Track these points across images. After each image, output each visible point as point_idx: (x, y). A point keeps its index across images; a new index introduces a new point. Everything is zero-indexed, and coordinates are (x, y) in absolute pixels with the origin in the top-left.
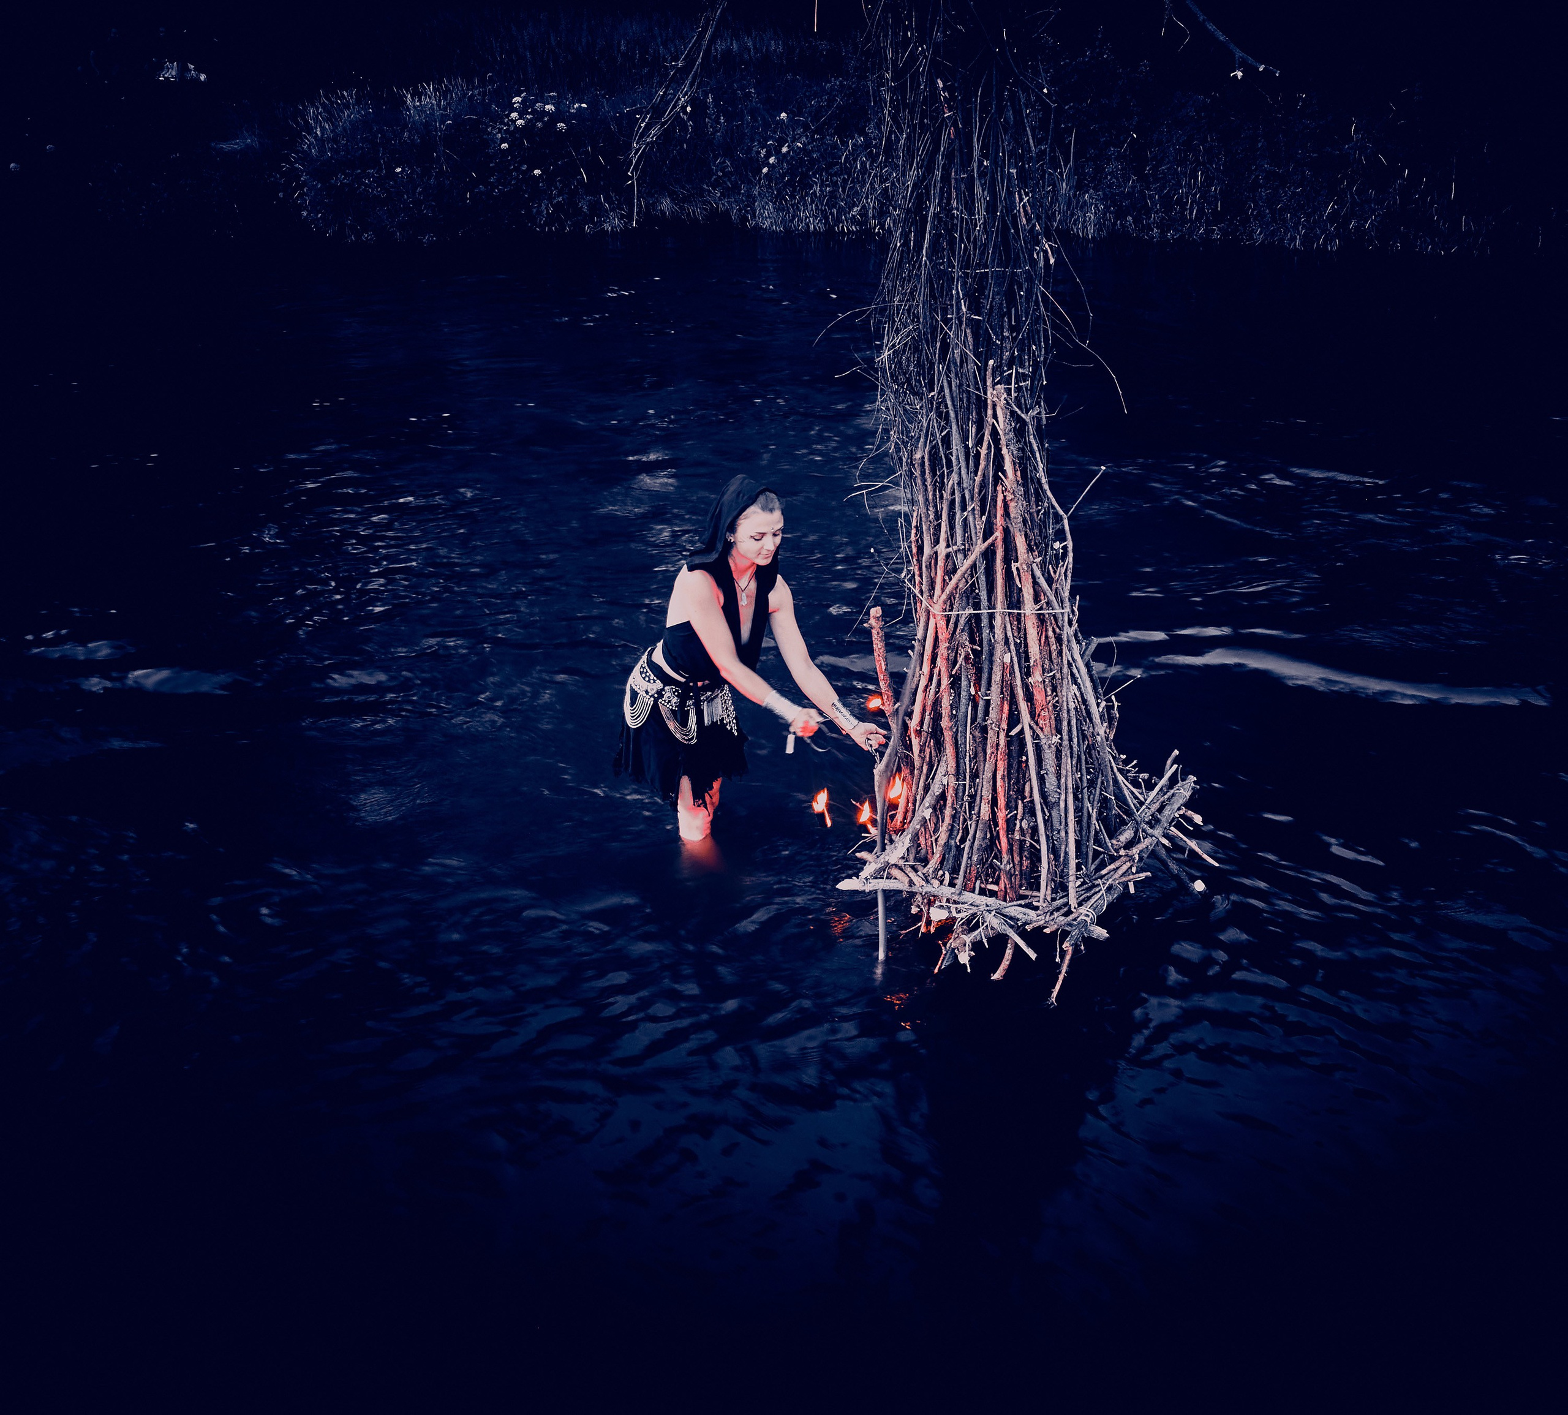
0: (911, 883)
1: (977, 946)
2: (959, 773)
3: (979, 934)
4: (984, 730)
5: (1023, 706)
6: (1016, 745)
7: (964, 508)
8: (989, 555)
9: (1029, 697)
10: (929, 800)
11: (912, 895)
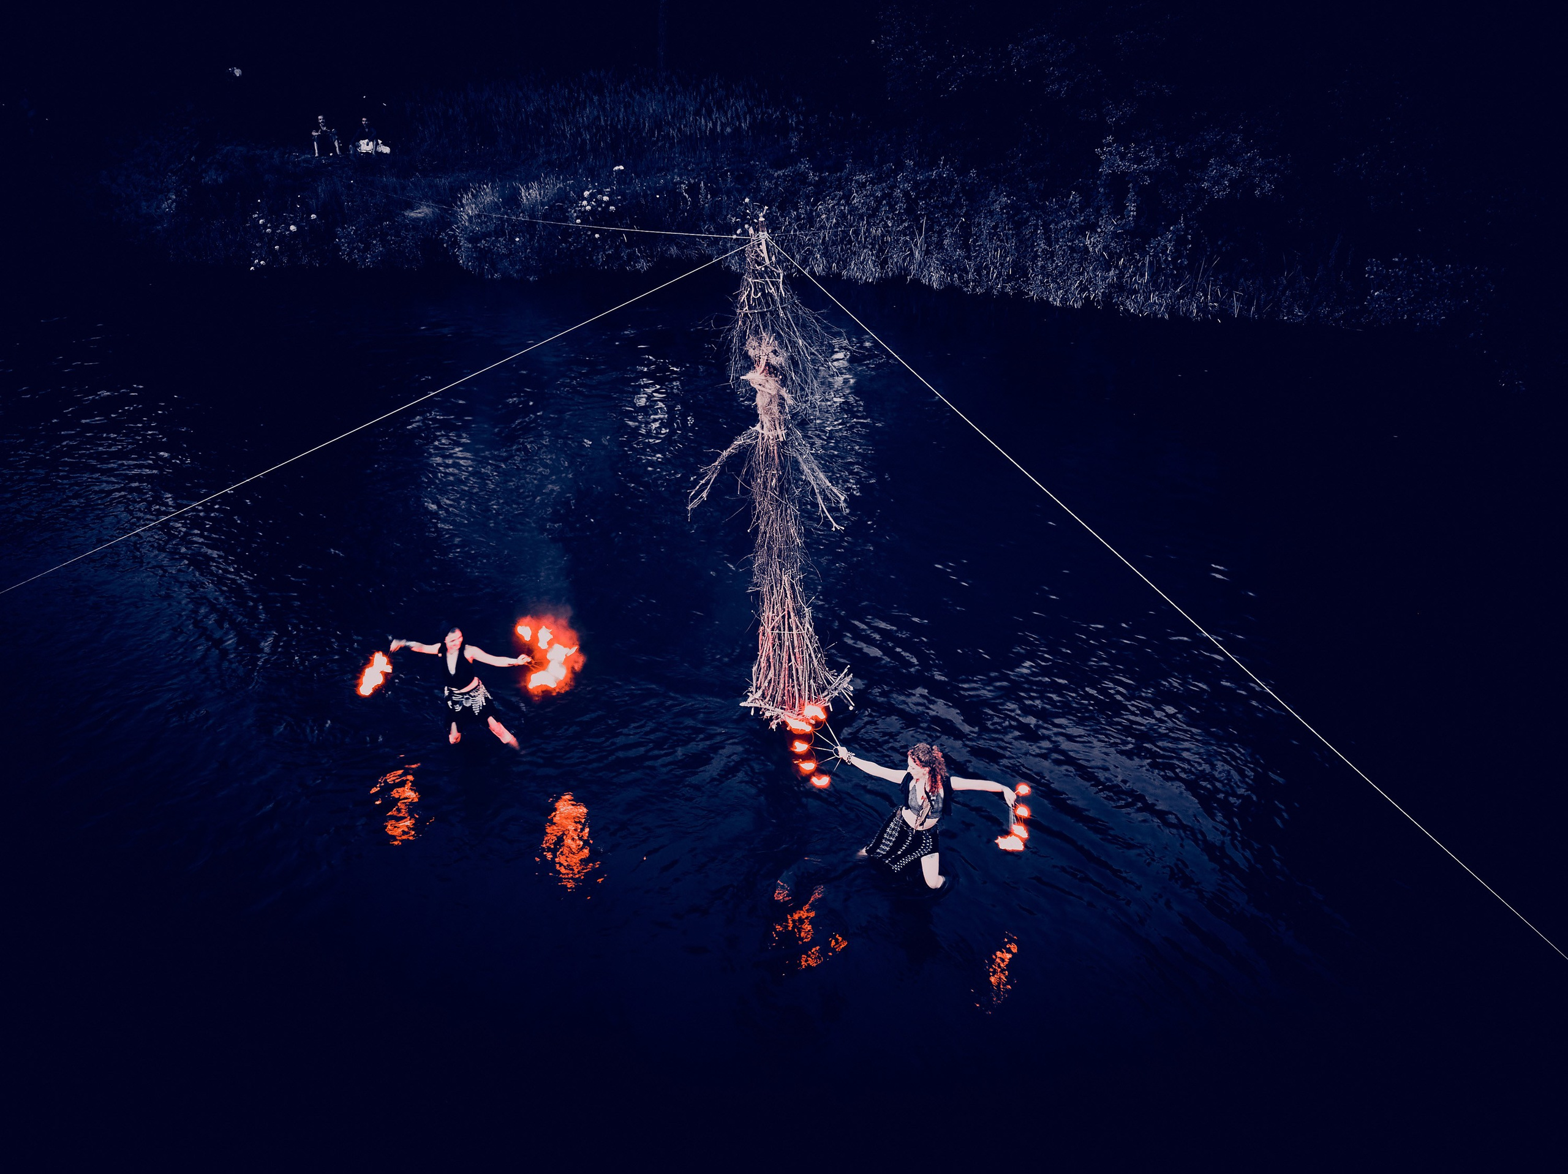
0: (761, 705)
1: (778, 724)
2: (775, 675)
3: (779, 720)
4: (782, 663)
5: (793, 657)
6: (790, 667)
7: (777, 604)
8: (783, 617)
9: (794, 654)
10: (767, 681)
11: (761, 708)
